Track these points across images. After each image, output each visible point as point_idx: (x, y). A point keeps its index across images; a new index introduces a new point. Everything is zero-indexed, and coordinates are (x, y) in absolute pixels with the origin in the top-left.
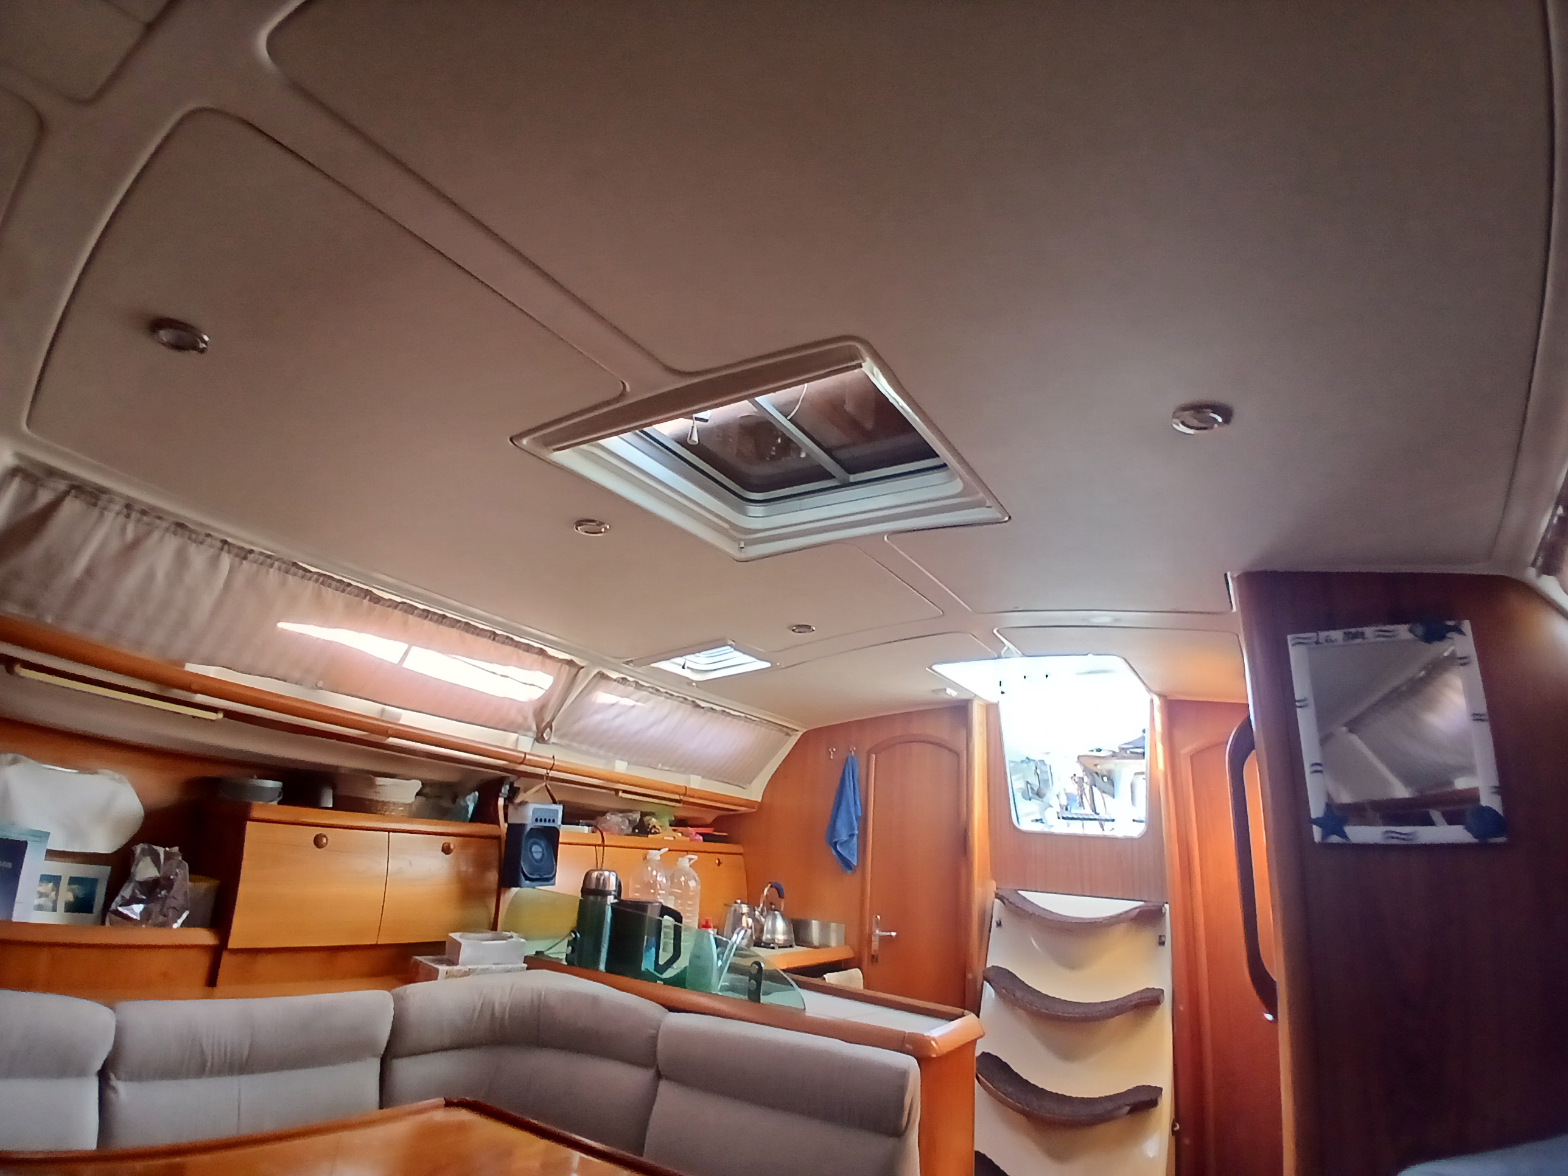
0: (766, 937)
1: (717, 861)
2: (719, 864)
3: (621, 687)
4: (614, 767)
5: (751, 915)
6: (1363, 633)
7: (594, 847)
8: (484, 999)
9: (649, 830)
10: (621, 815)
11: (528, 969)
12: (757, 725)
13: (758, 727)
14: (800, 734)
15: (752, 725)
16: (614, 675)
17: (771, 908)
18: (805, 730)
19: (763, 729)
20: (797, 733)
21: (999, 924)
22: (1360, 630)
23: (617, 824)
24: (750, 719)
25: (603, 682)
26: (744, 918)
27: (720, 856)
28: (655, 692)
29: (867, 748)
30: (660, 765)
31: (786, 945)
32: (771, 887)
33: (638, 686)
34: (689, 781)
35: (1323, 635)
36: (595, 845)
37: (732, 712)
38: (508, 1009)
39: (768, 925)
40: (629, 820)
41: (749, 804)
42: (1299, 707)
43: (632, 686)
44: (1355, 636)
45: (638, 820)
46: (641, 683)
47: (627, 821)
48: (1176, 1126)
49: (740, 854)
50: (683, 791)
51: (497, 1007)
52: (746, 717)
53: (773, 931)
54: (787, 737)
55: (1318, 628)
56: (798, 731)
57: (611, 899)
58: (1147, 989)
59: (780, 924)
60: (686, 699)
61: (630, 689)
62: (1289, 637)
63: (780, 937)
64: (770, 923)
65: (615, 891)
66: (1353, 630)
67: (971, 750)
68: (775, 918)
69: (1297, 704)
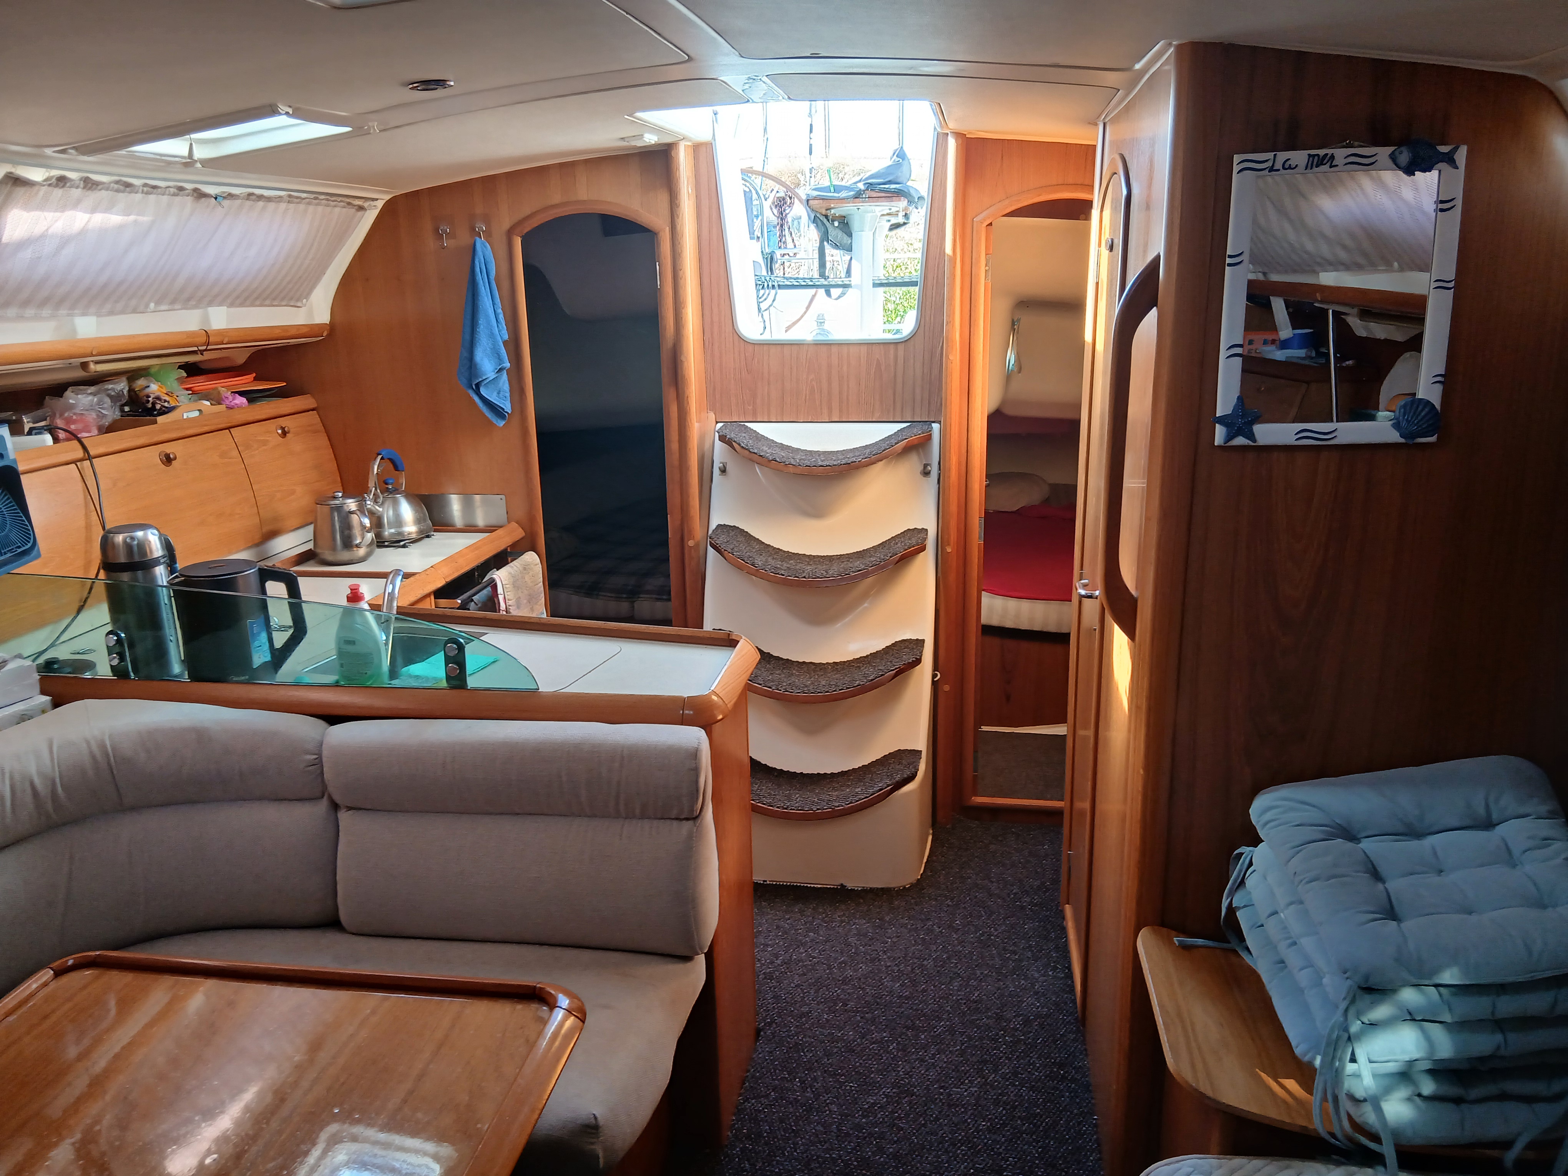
0: (388, 532)
1: (280, 431)
2: (284, 433)
3: (58, 192)
4: (74, 331)
5: (361, 509)
6: (1332, 157)
7: (73, 465)
8: (12, 778)
9: (150, 405)
10: (92, 389)
11: (56, 704)
12: (309, 204)
13: (311, 208)
14: (380, 204)
15: (302, 207)
16: (36, 175)
17: (388, 489)
18: (388, 197)
19: (320, 209)
20: (375, 203)
21: (723, 471)
22: (1329, 151)
23: (91, 408)
24: (297, 198)
25: (20, 191)
26: (355, 518)
27: (283, 422)
28: (122, 188)
29: (506, 224)
30: (152, 305)
31: (424, 535)
32: (382, 459)
33: (89, 184)
34: (206, 319)
35: (1282, 156)
36: (74, 462)
37: (266, 193)
38: (58, 780)
39: (387, 513)
40: (109, 396)
41: (314, 330)
42: (1229, 265)
43: (77, 187)
44: (1321, 161)
45: (125, 392)
46: (95, 177)
47: (108, 400)
48: (937, 675)
49: (313, 410)
50: (204, 339)
51: (37, 782)
52: (290, 196)
53: (398, 522)
54: (360, 213)
55: (1275, 148)
56: (377, 199)
57: (161, 573)
58: (909, 529)
59: (407, 511)
60: (181, 189)
61: (76, 193)
62: (1237, 158)
63: (411, 529)
64: (391, 512)
65: (163, 556)
66: (1321, 152)
67: (678, 227)
68: (396, 504)
69: (1228, 261)
